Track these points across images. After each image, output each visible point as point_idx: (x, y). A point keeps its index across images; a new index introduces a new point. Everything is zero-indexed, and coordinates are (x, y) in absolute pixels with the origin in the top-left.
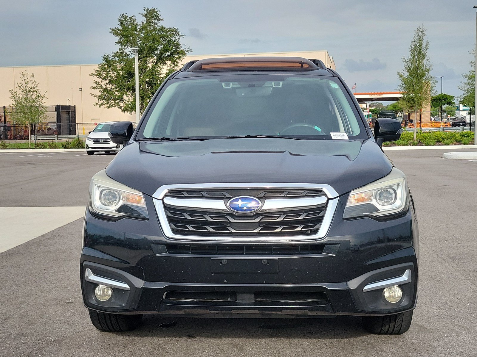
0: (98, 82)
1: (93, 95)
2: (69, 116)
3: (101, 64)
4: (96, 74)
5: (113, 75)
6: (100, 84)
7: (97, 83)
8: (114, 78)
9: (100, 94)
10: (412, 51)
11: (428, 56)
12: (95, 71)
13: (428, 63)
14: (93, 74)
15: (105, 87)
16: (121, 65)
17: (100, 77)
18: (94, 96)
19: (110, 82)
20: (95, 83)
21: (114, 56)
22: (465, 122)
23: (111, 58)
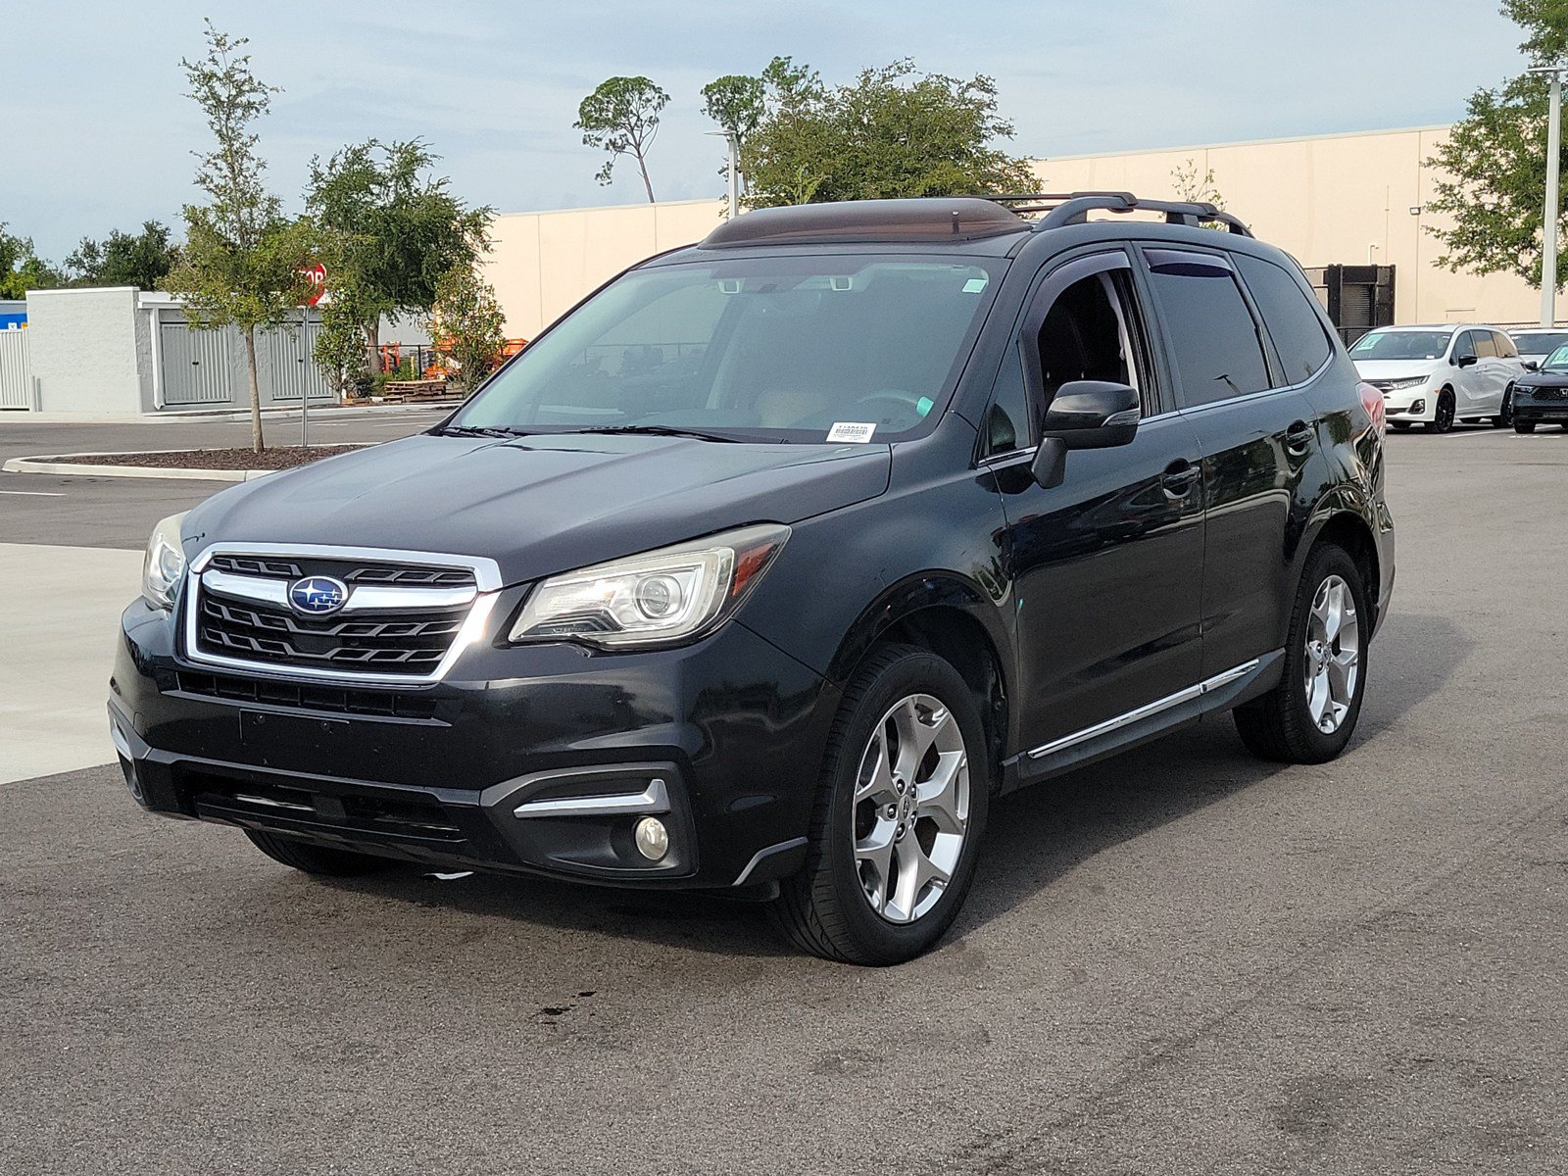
0: (1451, 186)
1: (1432, 230)
2: (1372, 301)
3: (1462, 123)
4: (1444, 158)
5: (1503, 161)
6: (1456, 192)
7: (1446, 189)
8: (1506, 171)
9: (1456, 226)
12: (1439, 148)
14: (1431, 162)
15: (1472, 202)
16: (1535, 122)
17: (1458, 171)
18: (1435, 233)
19: (1492, 183)
20: (1439, 191)
21: (1509, 94)
23: (1497, 103)
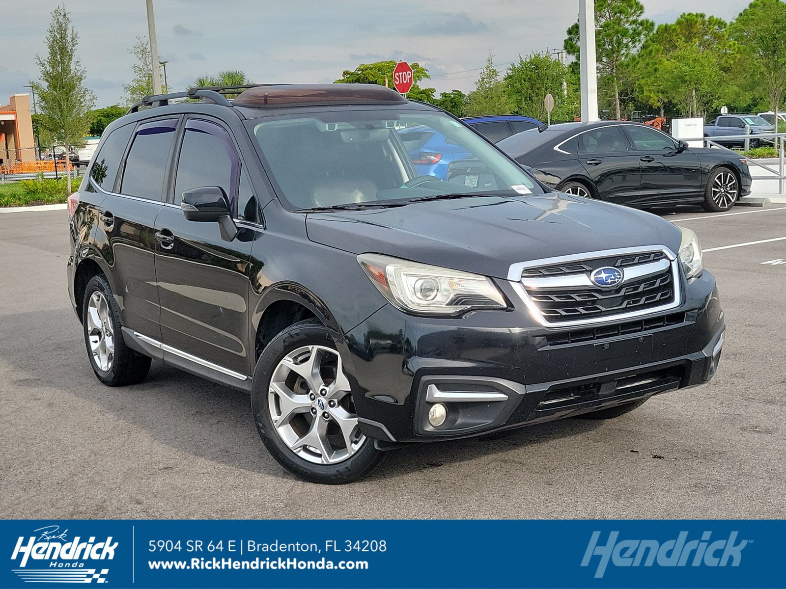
10: (52, 47)
11: (76, 56)
13: (78, 68)
22: (78, 160)
